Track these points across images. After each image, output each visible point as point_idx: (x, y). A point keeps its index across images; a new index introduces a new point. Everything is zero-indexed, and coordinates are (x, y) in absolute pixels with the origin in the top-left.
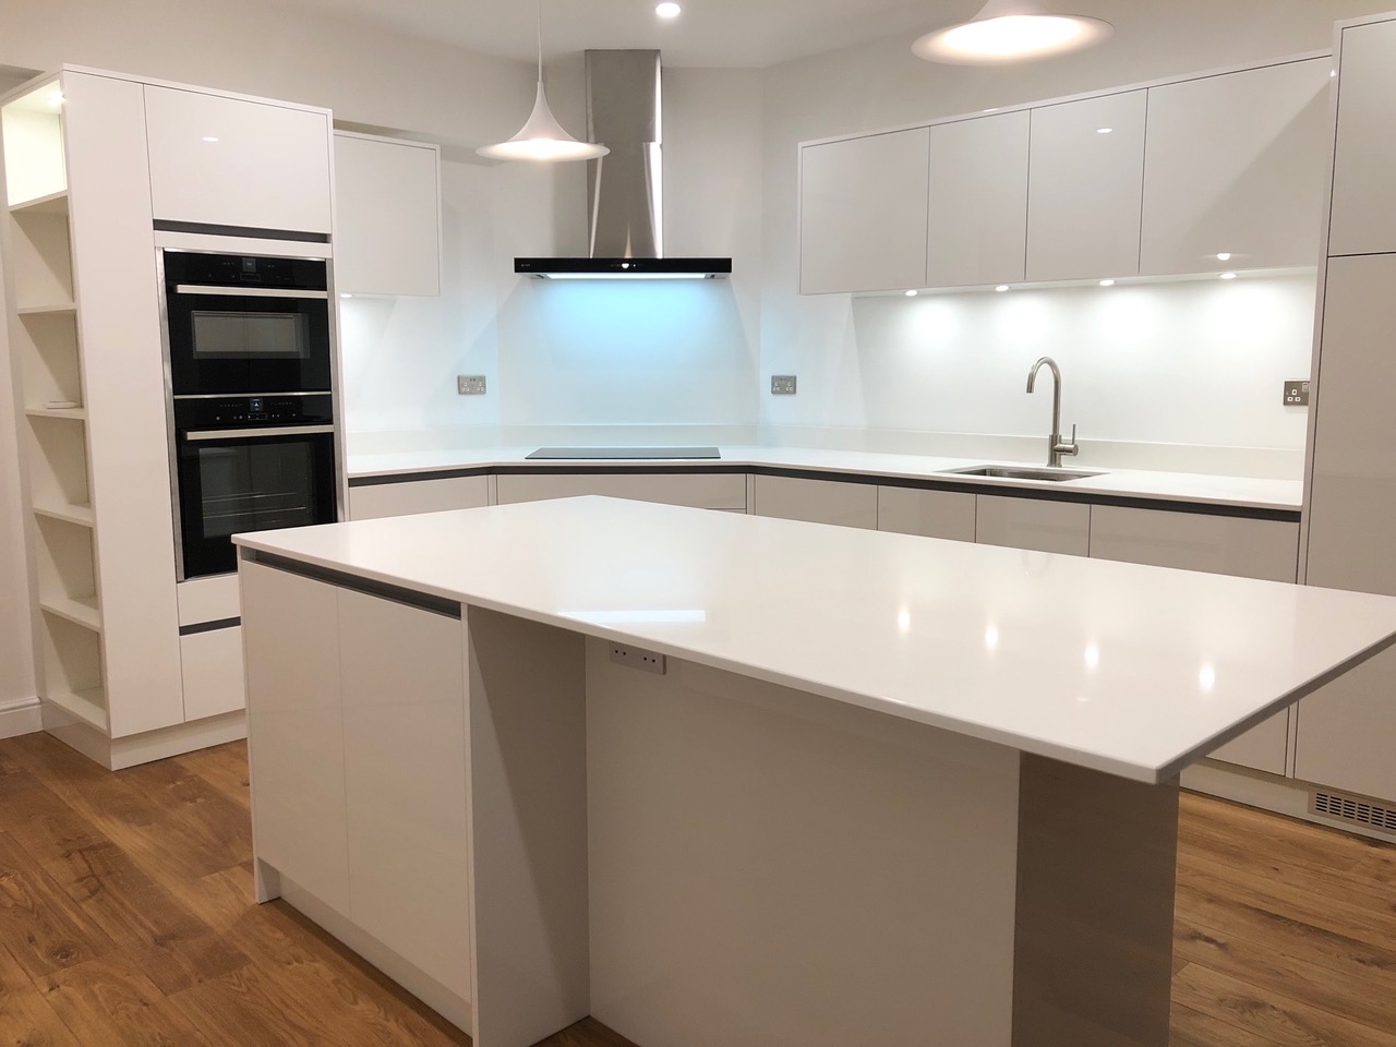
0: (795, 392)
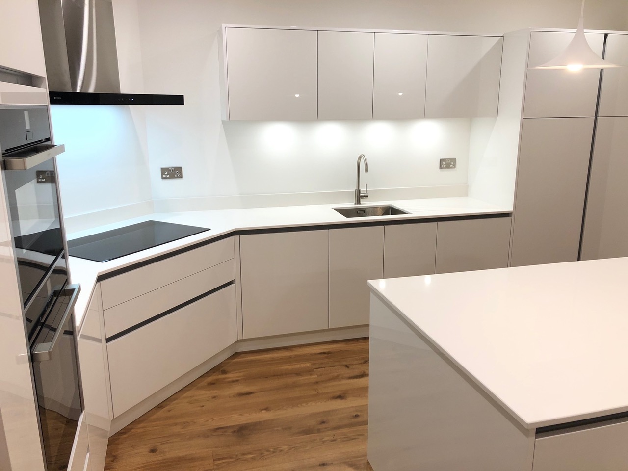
0: (181, 177)
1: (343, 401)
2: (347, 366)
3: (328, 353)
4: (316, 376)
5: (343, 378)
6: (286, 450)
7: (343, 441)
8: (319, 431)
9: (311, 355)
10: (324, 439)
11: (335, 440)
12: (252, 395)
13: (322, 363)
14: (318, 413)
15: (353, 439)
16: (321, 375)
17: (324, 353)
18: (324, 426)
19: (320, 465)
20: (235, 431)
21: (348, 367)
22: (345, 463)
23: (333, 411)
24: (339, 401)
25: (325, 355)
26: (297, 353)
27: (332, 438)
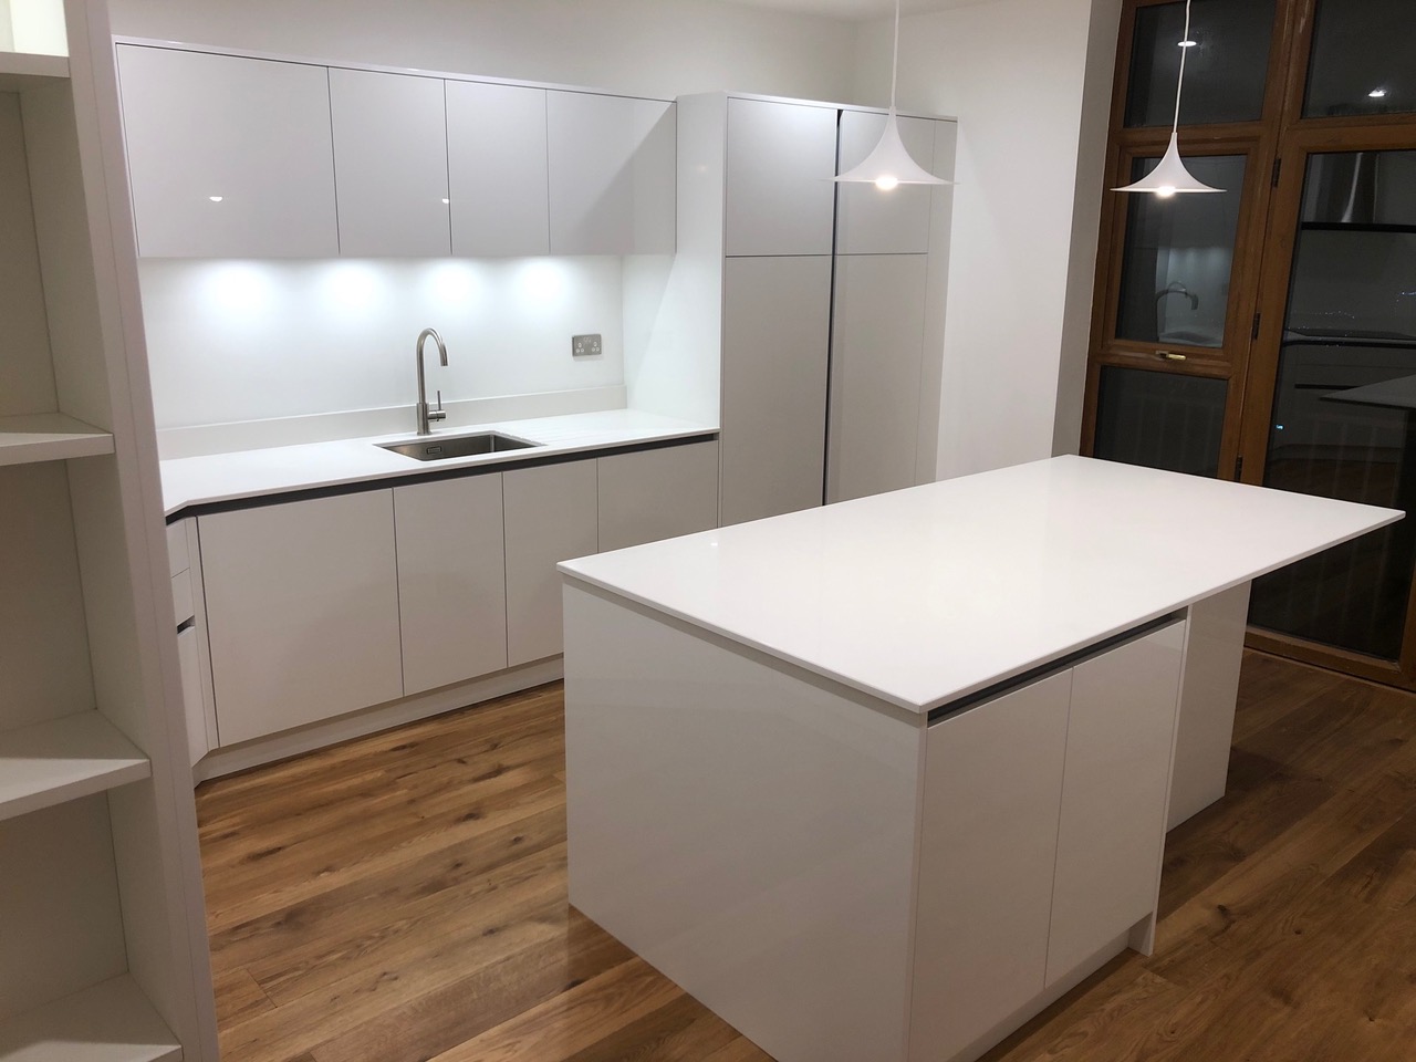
1: (479, 822)
2: (461, 761)
3: (412, 745)
4: (405, 791)
5: (461, 783)
6: (406, 927)
7: (511, 886)
8: (456, 881)
9: (376, 754)
10: (473, 892)
11: (494, 888)
12: (281, 852)
13: (407, 766)
14: (441, 852)
15: (527, 878)
16: (415, 787)
17: (404, 747)
18: (461, 870)
19: (485, 935)
20: (279, 923)
21: (463, 762)
22: (531, 919)
23: (468, 841)
24: (471, 823)
25: (407, 751)
26: (344, 758)
27: (487, 886)
